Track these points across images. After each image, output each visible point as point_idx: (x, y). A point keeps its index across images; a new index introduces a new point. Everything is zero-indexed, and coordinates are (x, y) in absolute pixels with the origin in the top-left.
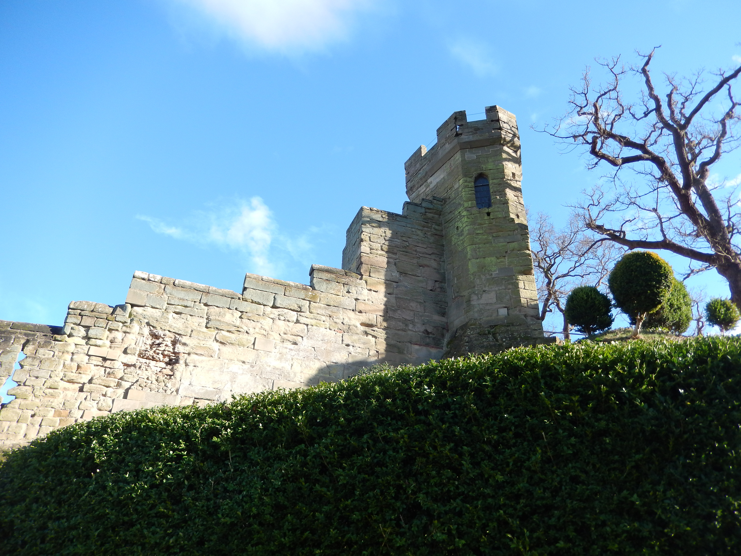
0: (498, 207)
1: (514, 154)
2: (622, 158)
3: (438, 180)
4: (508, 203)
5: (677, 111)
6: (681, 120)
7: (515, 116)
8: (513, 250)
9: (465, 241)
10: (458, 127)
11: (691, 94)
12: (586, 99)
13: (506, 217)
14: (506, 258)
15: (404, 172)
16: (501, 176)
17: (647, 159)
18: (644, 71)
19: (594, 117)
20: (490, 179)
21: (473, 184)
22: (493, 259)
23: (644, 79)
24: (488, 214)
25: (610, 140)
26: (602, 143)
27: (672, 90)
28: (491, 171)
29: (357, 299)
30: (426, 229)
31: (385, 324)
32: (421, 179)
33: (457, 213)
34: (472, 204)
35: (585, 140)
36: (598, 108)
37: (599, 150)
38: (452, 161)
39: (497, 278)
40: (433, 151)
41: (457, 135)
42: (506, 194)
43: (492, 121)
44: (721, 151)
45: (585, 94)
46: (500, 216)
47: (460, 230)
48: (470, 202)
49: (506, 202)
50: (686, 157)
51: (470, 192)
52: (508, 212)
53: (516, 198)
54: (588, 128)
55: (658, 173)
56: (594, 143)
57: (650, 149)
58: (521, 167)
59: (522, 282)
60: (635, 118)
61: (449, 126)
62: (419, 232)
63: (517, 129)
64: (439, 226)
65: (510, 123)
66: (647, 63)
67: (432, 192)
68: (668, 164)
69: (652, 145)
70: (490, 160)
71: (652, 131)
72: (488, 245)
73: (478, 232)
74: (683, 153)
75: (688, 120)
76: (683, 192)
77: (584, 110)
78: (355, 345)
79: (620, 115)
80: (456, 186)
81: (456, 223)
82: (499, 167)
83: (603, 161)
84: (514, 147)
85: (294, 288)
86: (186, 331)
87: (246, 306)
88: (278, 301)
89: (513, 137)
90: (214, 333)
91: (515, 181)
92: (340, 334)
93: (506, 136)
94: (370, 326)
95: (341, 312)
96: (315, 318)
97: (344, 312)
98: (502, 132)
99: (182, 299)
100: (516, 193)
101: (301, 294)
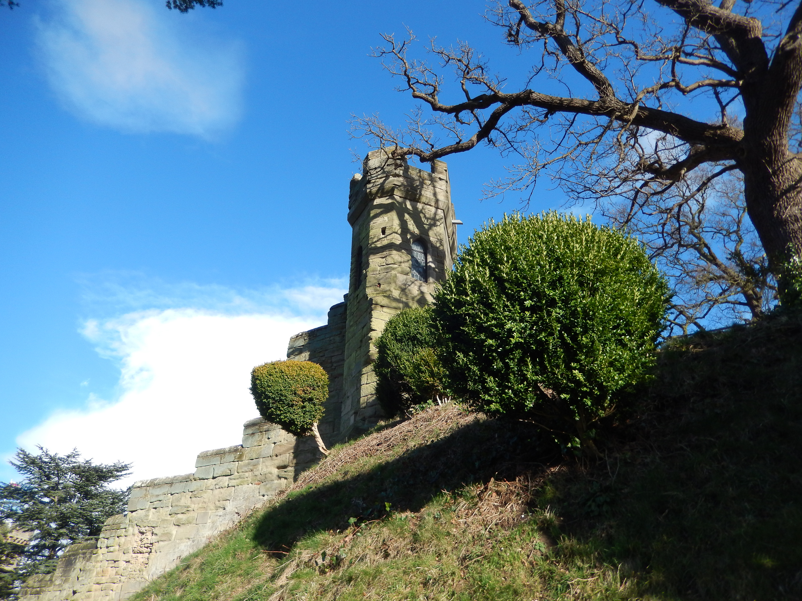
0: (362, 285)
4: (367, 276)
8: (364, 336)
13: (365, 295)
14: (361, 349)
16: (367, 242)
20: (363, 250)
22: (354, 354)
24: (357, 297)
28: (364, 239)
29: (275, 443)
31: (295, 461)
39: (354, 378)
42: (369, 263)
43: (365, 176)
46: (362, 296)
52: (365, 287)
53: (384, 260)
59: (366, 375)
65: (383, 164)
70: (365, 226)
72: (354, 338)
78: (269, 493)
82: (366, 233)
84: (388, 192)
85: (227, 454)
86: (157, 522)
87: (194, 485)
88: (216, 472)
89: (385, 181)
90: (173, 518)
91: (385, 237)
92: (259, 486)
93: (372, 188)
94: (284, 467)
95: (261, 463)
96: (240, 477)
97: (263, 462)
98: (369, 186)
99: (158, 496)
100: (385, 253)
101: (232, 457)
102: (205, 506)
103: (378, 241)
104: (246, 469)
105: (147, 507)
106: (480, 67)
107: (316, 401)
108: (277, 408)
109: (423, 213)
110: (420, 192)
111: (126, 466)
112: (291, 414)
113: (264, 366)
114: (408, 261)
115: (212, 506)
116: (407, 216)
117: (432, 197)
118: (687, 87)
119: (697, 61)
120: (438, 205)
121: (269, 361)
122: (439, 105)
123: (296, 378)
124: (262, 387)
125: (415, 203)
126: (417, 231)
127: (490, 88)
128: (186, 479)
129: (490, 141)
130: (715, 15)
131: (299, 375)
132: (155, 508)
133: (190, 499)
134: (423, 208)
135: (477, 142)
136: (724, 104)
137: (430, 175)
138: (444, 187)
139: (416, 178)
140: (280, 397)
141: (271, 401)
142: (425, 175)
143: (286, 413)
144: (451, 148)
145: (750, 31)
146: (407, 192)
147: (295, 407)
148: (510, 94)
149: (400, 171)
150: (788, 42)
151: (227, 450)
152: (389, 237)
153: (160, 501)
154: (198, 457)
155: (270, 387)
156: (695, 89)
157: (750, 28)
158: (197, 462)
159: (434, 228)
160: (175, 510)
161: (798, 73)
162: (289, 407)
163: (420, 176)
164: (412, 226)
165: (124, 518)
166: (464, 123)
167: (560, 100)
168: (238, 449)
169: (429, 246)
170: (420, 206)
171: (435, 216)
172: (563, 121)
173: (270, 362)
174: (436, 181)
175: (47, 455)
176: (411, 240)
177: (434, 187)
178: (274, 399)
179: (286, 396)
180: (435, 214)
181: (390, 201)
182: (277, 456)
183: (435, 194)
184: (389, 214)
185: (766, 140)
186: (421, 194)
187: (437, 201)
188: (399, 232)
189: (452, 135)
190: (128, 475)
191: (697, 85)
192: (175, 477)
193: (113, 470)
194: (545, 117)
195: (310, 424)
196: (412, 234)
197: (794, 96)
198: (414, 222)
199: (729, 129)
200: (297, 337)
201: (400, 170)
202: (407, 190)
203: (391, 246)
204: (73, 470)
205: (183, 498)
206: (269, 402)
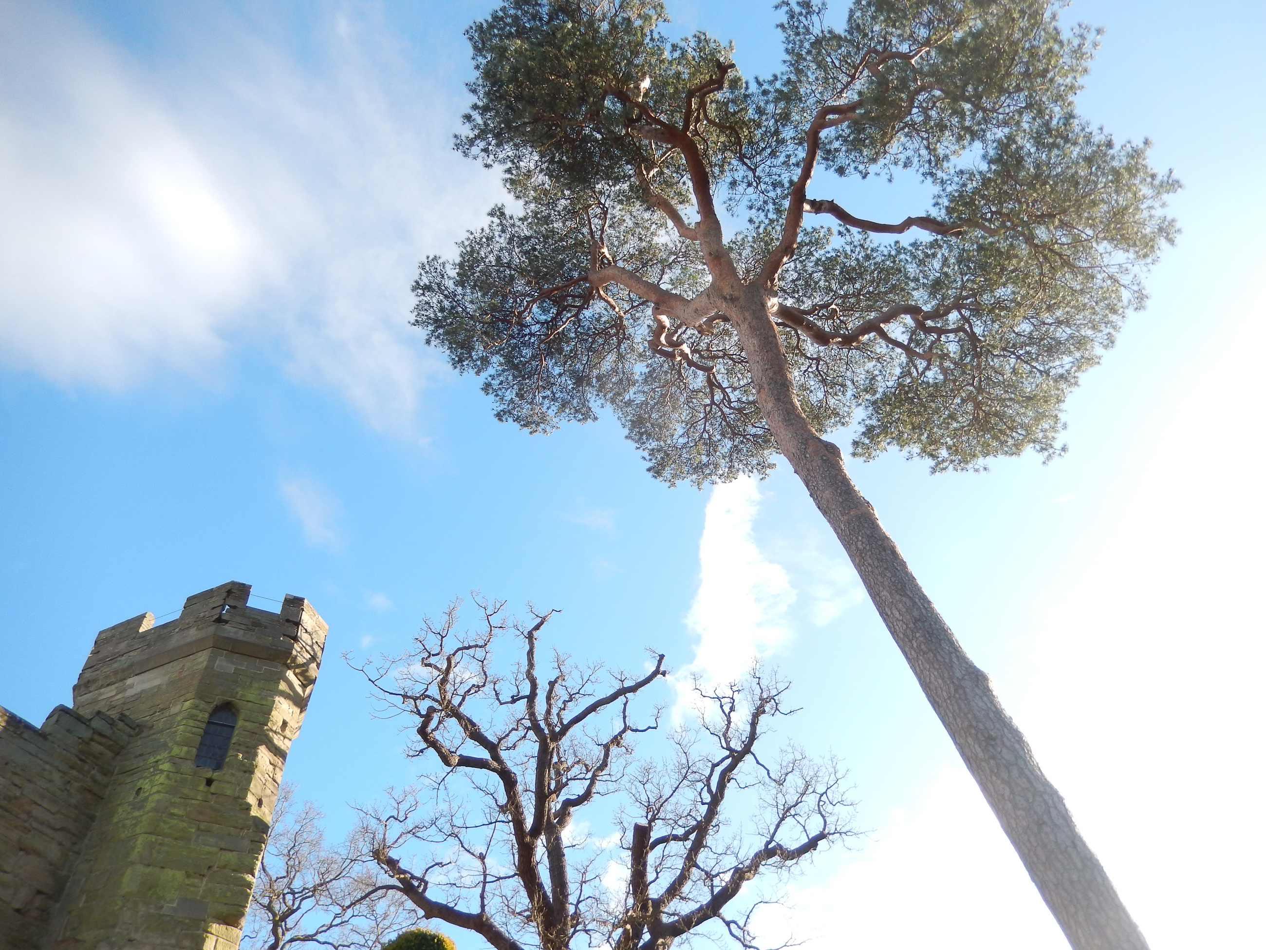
0: (233, 775)
1: (299, 690)
2: (460, 756)
3: (146, 686)
4: (252, 772)
5: (555, 711)
6: (556, 726)
7: (327, 627)
8: (224, 867)
9: (141, 822)
10: (227, 607)
11: (578, 693)
12: (441, 645)
13: (239, 797)
14: (205, 880)
15: (91, 646)
16: (262, 719)
17: (494, 770)
18: (530, 637)
19: (441, 677)
20: (241, 717)
21: (207, 715)
22: (179, 875)
23: (527, 648)
24: (209, 782)
25: (453, 721)
26: (440, 722)
27: (558, 678)
28: (250, 704)
30: (74, 773)
32: (116, 672)
33: (152, 760)
34: (188, 752)
35: (416, 707)
36: (453, 665)
37: (433, 730)
38: (188, 662)
39: (167, 919)
40: (164, 631)
41: (219, 620)
42: (255, 755)
43: (288, 621)
44: (594, 790)
45: (443, 637)
46: (229, 792)
47: (142, 795)
48: (185, 749)
49: (249, 770)
50: (546, 784)
51: (194, 730)
52: (245, 790)
53: (271, 767)
54: (427, 689)
55: (503, 799)
56: (427, 718)
57: (504, 754)
58: (303, 715)
59: (214, 938)
60: (498, 699)
61: (213, 599)
62: (56, 777)
63: (323, 649)
64: (105, 774)
65: (314, 636)
66: (537, 627)
67: (124, 703)
68: (520, 788)
69: (508, 749)
70: (256, 685)
71: (513, 729)
72: (181, 843)
73: (175, 811)
74: (544, 776)
75: (565, 729)
76: (528, 839)
77: (432, 660)
79: (478, 687)
80: (174, 710)
81: (141, 781)
82: (264, 703)
83: (431, 750)
84: (306, 678)
89: (310, 661)
91: (282, 736)
93: (299, 653)
98: (296, 646)
100: (275, 757)
152: (285, 741)
181: (301, 692)
184: (295, 708)
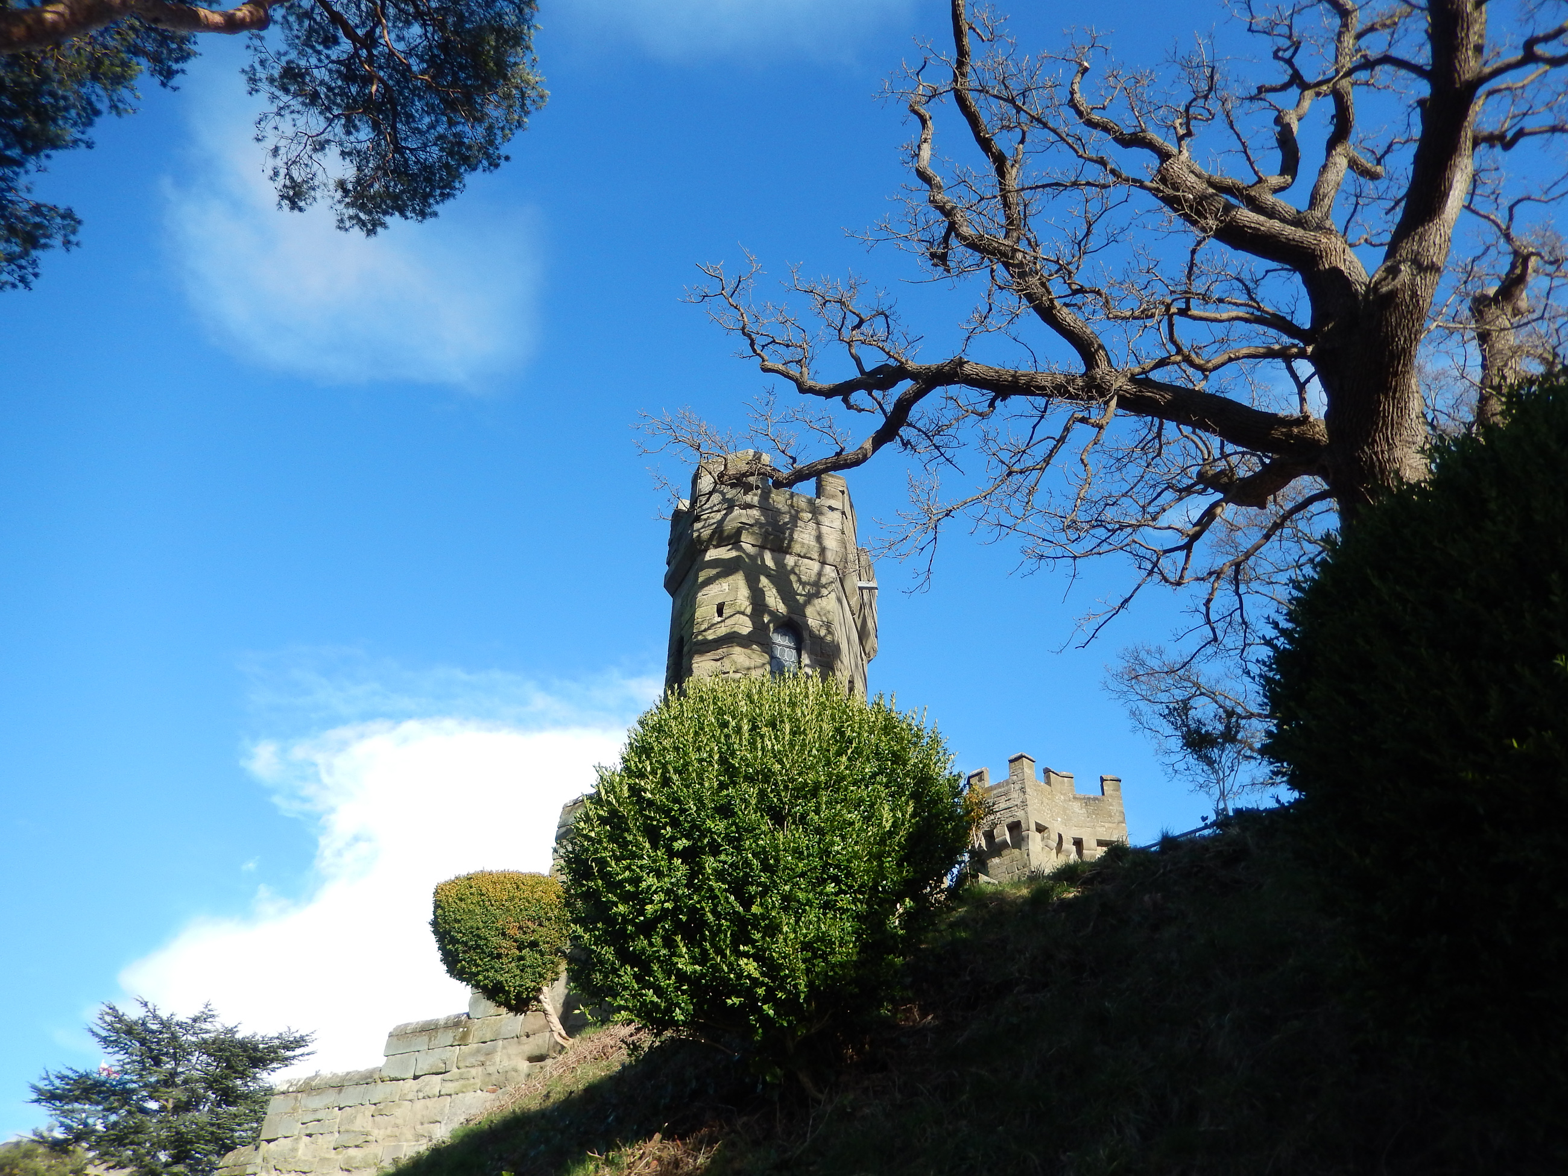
28: (687, 625)
42: (692, 672)
53: (718, 664)
65: (721, 486)
82: (693, 611)
84: (729, 537)
85: (441, 1030)
86: (312, 1163)
87: (380, 1092)
88: (419, 1065)
89: (726, 515)
90: (340, 1157)
91: (721, 622)
92: (493, 1096)
93: (702, 530)
94: (540, 1058)
95: (499, 1049)
96: (461, 1078)
97: (504, 1048)
98: (697, 526)
99: (315, 1111)
100: (720, 651)
101: (448, 1037)
102: (397, 1132)
103: (709, 628)
104: (472, 1060)
105: (296, 1133)
106: (882, 313)
107: (544, 947)
108: (472, 961)
109: (795, 574)
110: (791, 535)
111: (302, 1038)
112: (496, 971)
113: (453, 882)
114: (764, 664)
115: (409, 1135)
116: (764, 581)
117: (813, 543)
118: (1208, 362)
119: (1225, 316)
120: (824, 557)
121: (463, 872)
122: (810, 383)
123: (507, 904)
124: (445, 922)
125: (778, 555)
126: (782, 608)
127: (890, 356)
128: (367, 1078)
129: (906, 444)
130: (1259, 229)
131: (512, 899)
132: (310, 1135)
133: (371, 1118)
134: (796, 565)
135: (874, 451)
136: (1302, 380)
137: (811, 502)
138: (837, 524)
139: (785, 509)
140: (476, 941)
141: (460, 948)
142: (802, 503)
143: (487, 970)
144: (826, 463)
145: (1321, 257)
146: (765, 536)
147: (504, 960)
148: (927, 366)
149: (753, 498)
150: (1385, 279)
151: (442, 1023)
152: (729, 622)
153: (319, 1121)
154: (391, 1035)
155: (458, 921)
156: (1223, 364)
157: (1321, 251)
158: (388, 1045)
159: (816, 601)
160: (345, 1139)
161: (1406, 333)
162: (493, 958)
163: (792, 506)
164: (773, 600)
165: (254, 1153)
166: (863, 410)
167: (1013, 376)
168: (461, 1021)
169: (806, 635)
170: (790, 560)
171: (819, 579)
172: (1029, 410)
173: (465, 873)
174: (821, 514)
175: (155, 1017)
176: (771, 625)
177: (818, 524)
178: (465, 944)
179: (486, 939)
180: (820, 574)
181: (734, 554)
182: (528, 1036)
183: (819, 538)
184: (730, 578)
185: (1364, 452)
186: (791, 539)
187: (823, 550)
188: (749, 611)
189: (827, 440)
190: (307, 1057)
191: (1226, 357)
192: (348, 1074)
193: (278, 1047)
194: (989, 406)
195: (532, 990)
196: (773, 614)
197: (1404, 373)
198: (778, 591)
199: (1314, 425)
200: (575, 804)
201: (755, 495)
202: (766, 531)
203: (732, 639)
204: (204, 1046)
205: (360, 1118)
206: (456, 950)
